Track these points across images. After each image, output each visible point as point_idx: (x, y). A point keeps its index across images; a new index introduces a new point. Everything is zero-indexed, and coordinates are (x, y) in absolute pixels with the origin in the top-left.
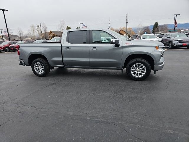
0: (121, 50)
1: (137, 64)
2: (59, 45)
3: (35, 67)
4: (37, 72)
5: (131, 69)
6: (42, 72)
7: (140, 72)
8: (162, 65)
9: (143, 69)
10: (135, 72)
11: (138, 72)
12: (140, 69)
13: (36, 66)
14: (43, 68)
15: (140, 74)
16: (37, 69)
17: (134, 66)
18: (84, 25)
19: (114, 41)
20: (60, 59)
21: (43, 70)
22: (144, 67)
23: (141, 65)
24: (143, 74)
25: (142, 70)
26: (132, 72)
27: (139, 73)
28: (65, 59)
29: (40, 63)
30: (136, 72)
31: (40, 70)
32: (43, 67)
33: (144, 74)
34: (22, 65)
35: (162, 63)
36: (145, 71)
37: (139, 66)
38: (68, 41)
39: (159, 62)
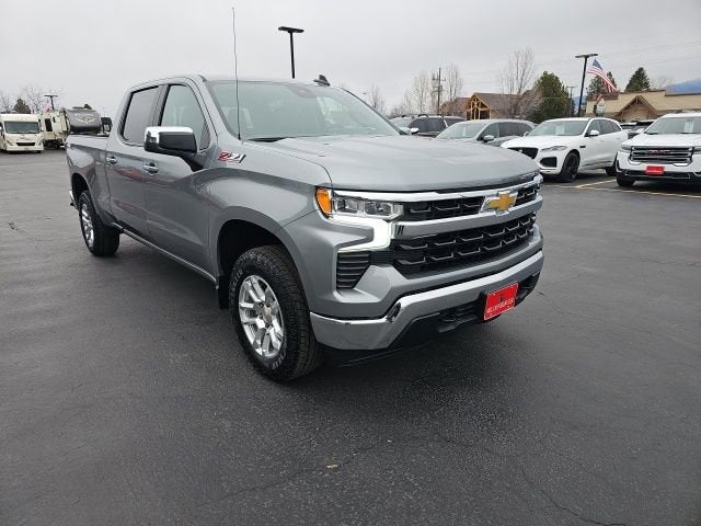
1: (253, 279)
5: (241, 303)
7: (271, 331)
10: (258, 320)
11: (266, 326)
19: (156, 136)
26: (247, 319)
30: (261, 324)
33: (278, 345)
36: (281, 334)
39: (327, 298)
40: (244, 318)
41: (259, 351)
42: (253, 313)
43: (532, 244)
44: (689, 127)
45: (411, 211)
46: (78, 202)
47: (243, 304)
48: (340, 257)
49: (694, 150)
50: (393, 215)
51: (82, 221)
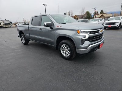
2: (28, 26)
4: (23, 42)
8: (87, 49)
15: (67, 54)
17: (62, 46)
19: (46, 24)
22: (69, 48)
23: (67, 46)
28: (30, 35)
29: (23, 37)
30: (65, 52)
36: (70, 53)
38: (32, 24)
39: (80, 46)
40: (61, 51)
41: (65, 56)
42: (63, 50)
43: (103, 38)
44: (114, 19)
45: (91, 33)
46: (20, 36)
47: (61, 49)
48: (82, 40)
49: (116, 23)
50: (89, 34)
51: (21, 39)
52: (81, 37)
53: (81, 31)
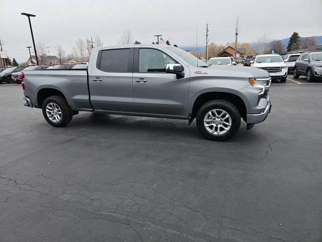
0: (187, 84)
1: (214, 110)
2: (85, 73)
3: (47, 110)
4: (50, 119)
5: (205, 120)
6: (58, 118)
7: (221, 126)
8: (262, 114)
9: (225, 121)
10: (213, 124)
11: (217, 125)
12: (221, 120)
13: (49, 109)
14: (60, 113)
15: (222, 129)
16: (50, 113)
17: (210, 113)
18: (161, 39)
19: (172, 68)
20: (87, 97)
21: (60, 117)
22: (227, 116)
23: (221, 112)
24: (226, 129)
25: (225, 123)
26: (207, 125)
27: (219, 126)
28: (93, 98)
29: (55, 104)
30: (215, 125)
31: (56, 116)
32: (59, 111)
33: (228, 129)
34: (29, 105)
35: (263, 110)
36: (230, 124)
37: (219, 115)
38: (99, 66)
39: (255, 108)
41: (215, 133)
48: (259, 96)
50: (265, 84)
51: (45, 112)
52: (257, 92)
53: (257, 79)
